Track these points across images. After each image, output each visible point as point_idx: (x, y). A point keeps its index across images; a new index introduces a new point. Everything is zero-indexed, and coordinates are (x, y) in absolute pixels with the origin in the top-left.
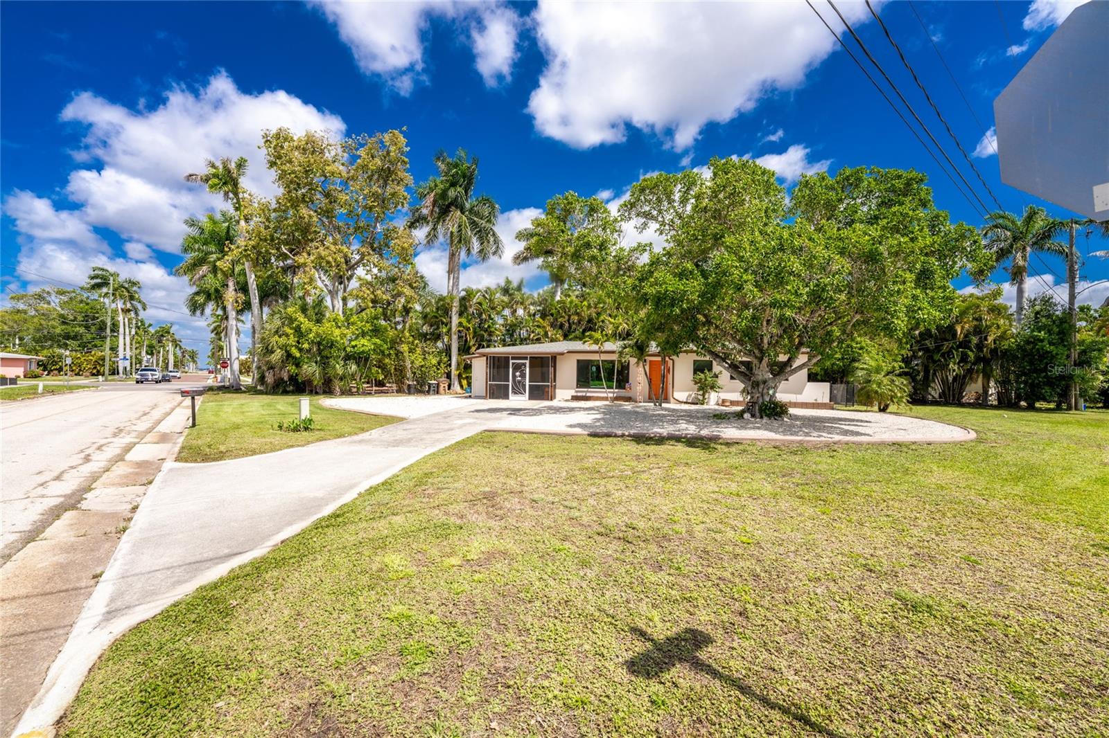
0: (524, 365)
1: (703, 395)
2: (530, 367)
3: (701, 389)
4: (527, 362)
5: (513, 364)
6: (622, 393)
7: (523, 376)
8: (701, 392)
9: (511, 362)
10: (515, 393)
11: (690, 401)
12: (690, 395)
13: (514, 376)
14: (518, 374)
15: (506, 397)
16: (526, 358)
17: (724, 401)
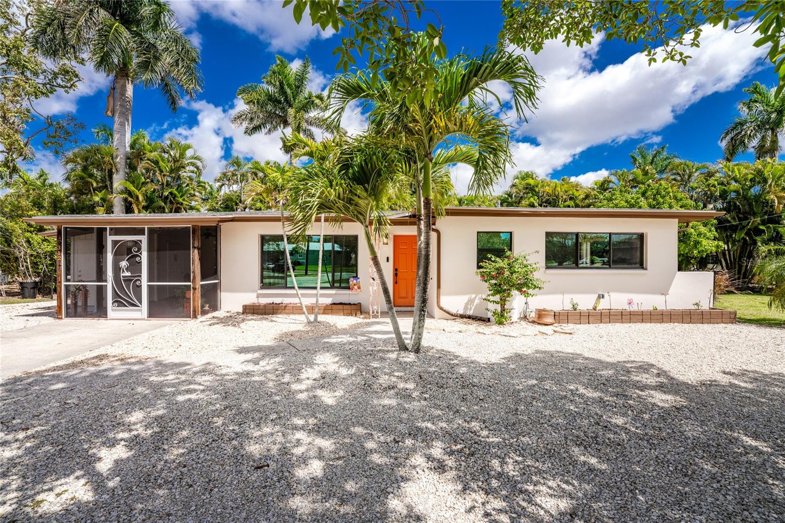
0: (137, 244)
1: (503, 302)
2: (150, 249)
3: (498, 289)
4: (144, 239)
5: (115, 243)
6: (343, 296)
7: (135, 266)
8: (497, 298)
9: (110, 239)
10: (120, 304)
11: (470, 313)
12: (471, 301)
13: (117, 270)
14: (124, 264)
15: (101, 312)
16: (141, 232)
17: (541, 314)
